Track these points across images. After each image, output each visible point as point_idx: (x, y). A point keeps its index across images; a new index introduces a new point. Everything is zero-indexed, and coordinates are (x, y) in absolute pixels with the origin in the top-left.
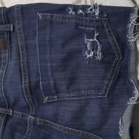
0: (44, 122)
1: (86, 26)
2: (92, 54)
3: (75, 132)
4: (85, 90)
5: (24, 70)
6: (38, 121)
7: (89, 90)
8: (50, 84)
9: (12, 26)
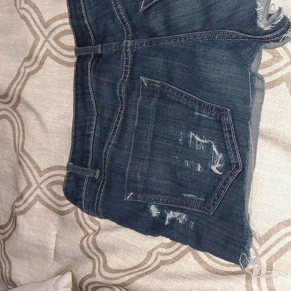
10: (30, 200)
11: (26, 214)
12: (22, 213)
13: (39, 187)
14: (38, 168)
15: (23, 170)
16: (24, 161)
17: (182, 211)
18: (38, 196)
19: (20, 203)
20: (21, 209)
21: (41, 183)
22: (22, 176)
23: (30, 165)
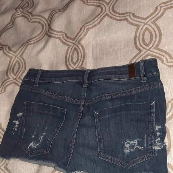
0: (80, 113)
1: (147, 140)
2: (127, 146)
3: (74, 136)
4: (103, 142)
5: (115, 94)
6: (81, 108)
7: (104, 145)
8: (106, 115)
9: (145, 81)
10: (9, 55)
11: (4, 54)
12: (4, 52)
13: (16, 57)
14: (22, 54)
15: (20, 48)
16: (24, 47)
17: (18, 128)
18: (12, 57)
19: (7, 50)
20: (5, 51)
21: (17, 57)
22: (18, 47)
23: (23, 50)
